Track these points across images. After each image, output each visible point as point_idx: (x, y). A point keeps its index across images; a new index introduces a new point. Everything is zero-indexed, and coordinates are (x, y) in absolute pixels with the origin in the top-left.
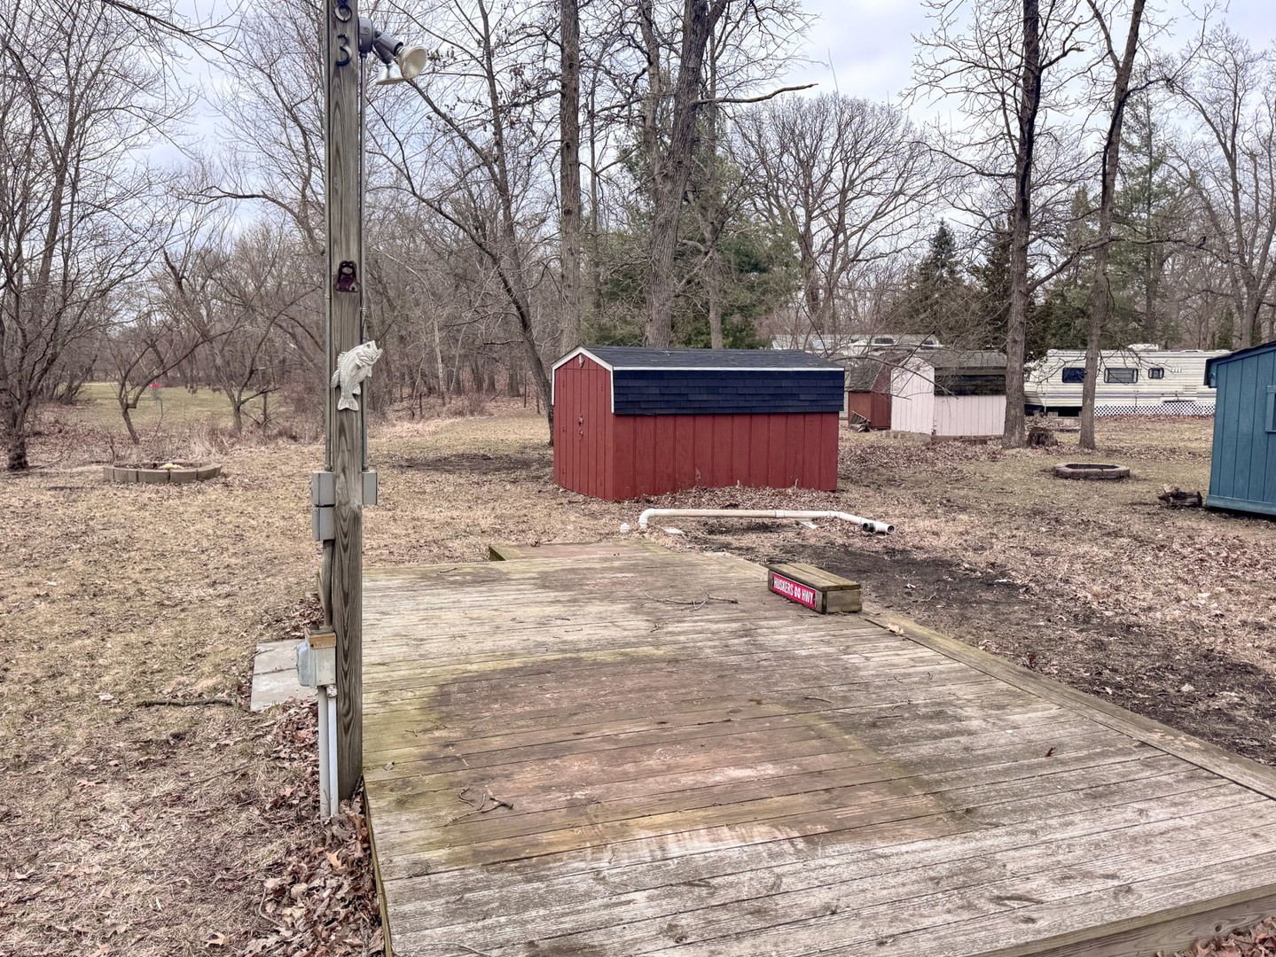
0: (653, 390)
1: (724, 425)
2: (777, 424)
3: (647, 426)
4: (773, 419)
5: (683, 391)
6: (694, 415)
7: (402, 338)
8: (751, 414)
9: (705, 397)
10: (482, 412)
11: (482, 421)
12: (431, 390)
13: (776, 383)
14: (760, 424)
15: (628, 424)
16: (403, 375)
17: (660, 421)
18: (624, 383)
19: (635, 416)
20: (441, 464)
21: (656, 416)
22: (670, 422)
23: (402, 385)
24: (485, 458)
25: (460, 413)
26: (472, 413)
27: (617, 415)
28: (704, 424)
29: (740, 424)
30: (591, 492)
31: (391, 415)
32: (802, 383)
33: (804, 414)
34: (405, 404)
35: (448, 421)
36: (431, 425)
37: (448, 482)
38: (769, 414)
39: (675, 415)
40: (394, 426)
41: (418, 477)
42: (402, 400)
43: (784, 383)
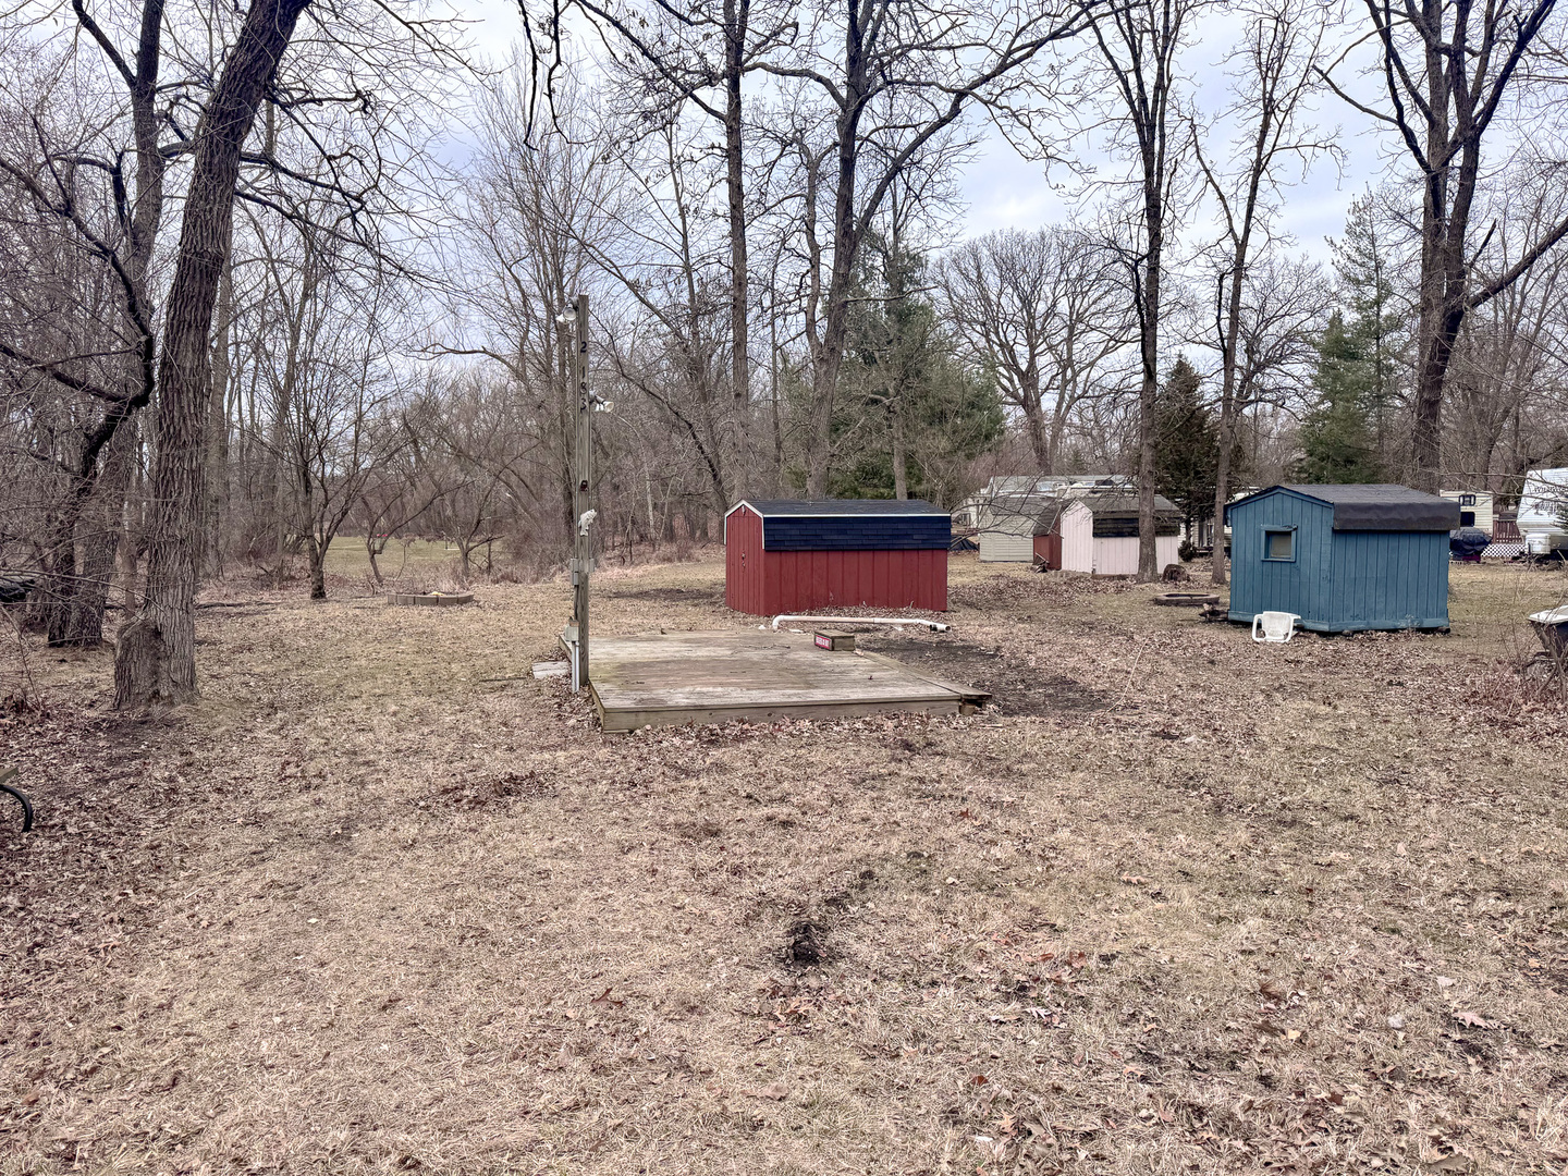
0: (794, 531)
1: (852, 558)
2: (895, 558)
3: (790, 560)
4: (891, 554)
5: (818, 532)
6: (828, 551)
7: (616, 487)
8: (874, 550)
9: (836, 537)
10: (689, 558)
11: (688, 567)
12: (643, 538)
13: (895, 526)
14: (882, 558)
15: (776, 557)
16: (616, 523)
17: (800, 555)
18: (772, 527)
19: (781, 551)
20: (642, 595)
21: (797, 551)
22: (808, 555)
23: (614, 533)
24: (679, 591)
25: (669, 560)
26: (680, 560)
27: (767, 551)
28: (835, 558)
29: (865, 558)
30: (749, 612)
31: (603, 563)
32: (916, 526)
33: (918, 550)
34: (617, 552)
35: (657, 567)
36: (640, 571)
37: (644, 605)
38: (889, 550)
39: (812, 551)
40: (605, 571)
41: (622, 602)
42: (614, 548)
43: (901, 526)
